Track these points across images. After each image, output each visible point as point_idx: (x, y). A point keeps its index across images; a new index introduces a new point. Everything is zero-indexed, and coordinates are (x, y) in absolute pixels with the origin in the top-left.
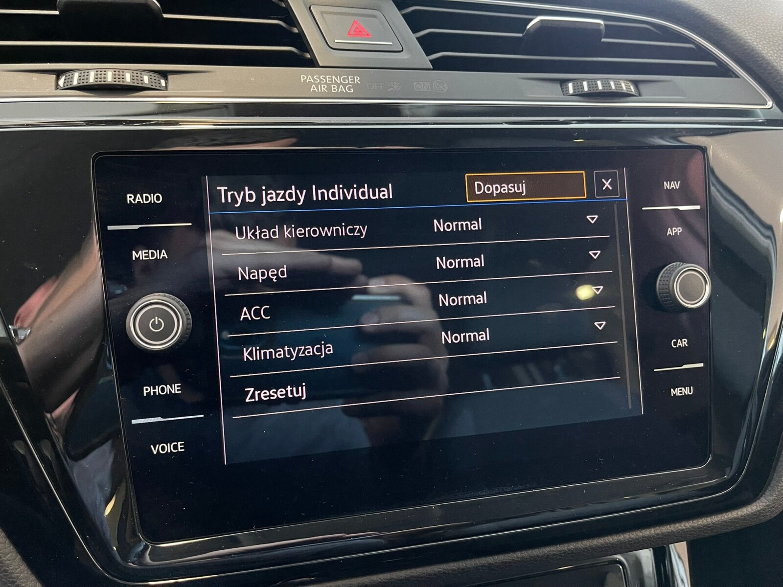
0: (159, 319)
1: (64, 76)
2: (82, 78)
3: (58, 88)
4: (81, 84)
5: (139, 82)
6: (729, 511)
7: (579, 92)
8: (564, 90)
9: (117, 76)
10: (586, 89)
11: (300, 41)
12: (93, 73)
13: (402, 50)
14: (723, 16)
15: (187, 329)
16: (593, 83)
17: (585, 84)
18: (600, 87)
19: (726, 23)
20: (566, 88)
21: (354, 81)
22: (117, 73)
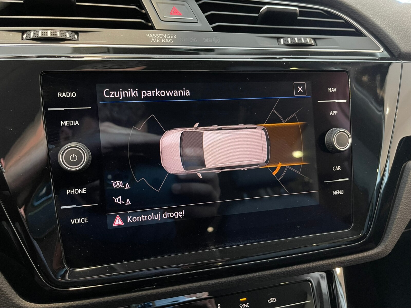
0: (75, 155)
1: (26, 34)
2: (35, 34)
3: (23, 39)
4: (35, 37)
5: (64, 36)
6: (363, 252)
7: (286, 43)
8: (279, 42)
9: (53, 33)
10: (290, 42)
11: (146, 17)
12: (40, 32)
13: (197, 22)
14: (358, 6)
15: (89, 160)
16: (293, 39)
17: (289, 39)
18: (297, 41)
19: (360, 9)
20: (280, 41)
21: (173, 37)
22: (53, 32)
